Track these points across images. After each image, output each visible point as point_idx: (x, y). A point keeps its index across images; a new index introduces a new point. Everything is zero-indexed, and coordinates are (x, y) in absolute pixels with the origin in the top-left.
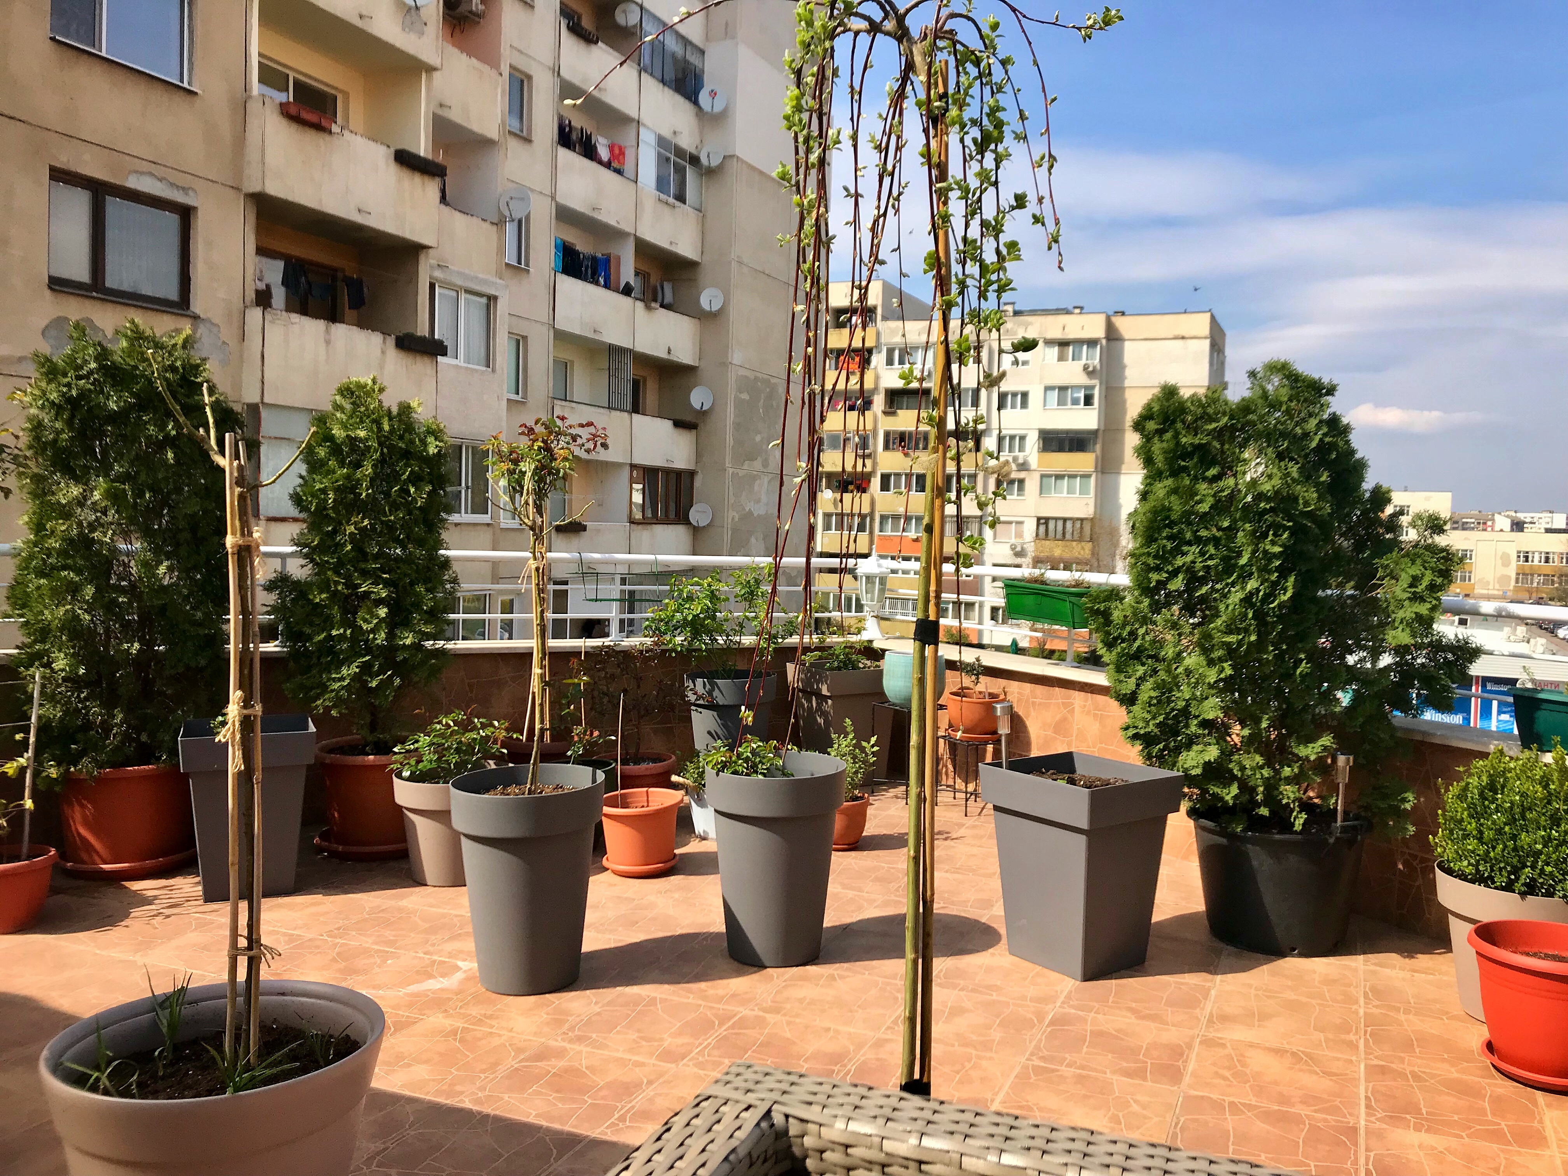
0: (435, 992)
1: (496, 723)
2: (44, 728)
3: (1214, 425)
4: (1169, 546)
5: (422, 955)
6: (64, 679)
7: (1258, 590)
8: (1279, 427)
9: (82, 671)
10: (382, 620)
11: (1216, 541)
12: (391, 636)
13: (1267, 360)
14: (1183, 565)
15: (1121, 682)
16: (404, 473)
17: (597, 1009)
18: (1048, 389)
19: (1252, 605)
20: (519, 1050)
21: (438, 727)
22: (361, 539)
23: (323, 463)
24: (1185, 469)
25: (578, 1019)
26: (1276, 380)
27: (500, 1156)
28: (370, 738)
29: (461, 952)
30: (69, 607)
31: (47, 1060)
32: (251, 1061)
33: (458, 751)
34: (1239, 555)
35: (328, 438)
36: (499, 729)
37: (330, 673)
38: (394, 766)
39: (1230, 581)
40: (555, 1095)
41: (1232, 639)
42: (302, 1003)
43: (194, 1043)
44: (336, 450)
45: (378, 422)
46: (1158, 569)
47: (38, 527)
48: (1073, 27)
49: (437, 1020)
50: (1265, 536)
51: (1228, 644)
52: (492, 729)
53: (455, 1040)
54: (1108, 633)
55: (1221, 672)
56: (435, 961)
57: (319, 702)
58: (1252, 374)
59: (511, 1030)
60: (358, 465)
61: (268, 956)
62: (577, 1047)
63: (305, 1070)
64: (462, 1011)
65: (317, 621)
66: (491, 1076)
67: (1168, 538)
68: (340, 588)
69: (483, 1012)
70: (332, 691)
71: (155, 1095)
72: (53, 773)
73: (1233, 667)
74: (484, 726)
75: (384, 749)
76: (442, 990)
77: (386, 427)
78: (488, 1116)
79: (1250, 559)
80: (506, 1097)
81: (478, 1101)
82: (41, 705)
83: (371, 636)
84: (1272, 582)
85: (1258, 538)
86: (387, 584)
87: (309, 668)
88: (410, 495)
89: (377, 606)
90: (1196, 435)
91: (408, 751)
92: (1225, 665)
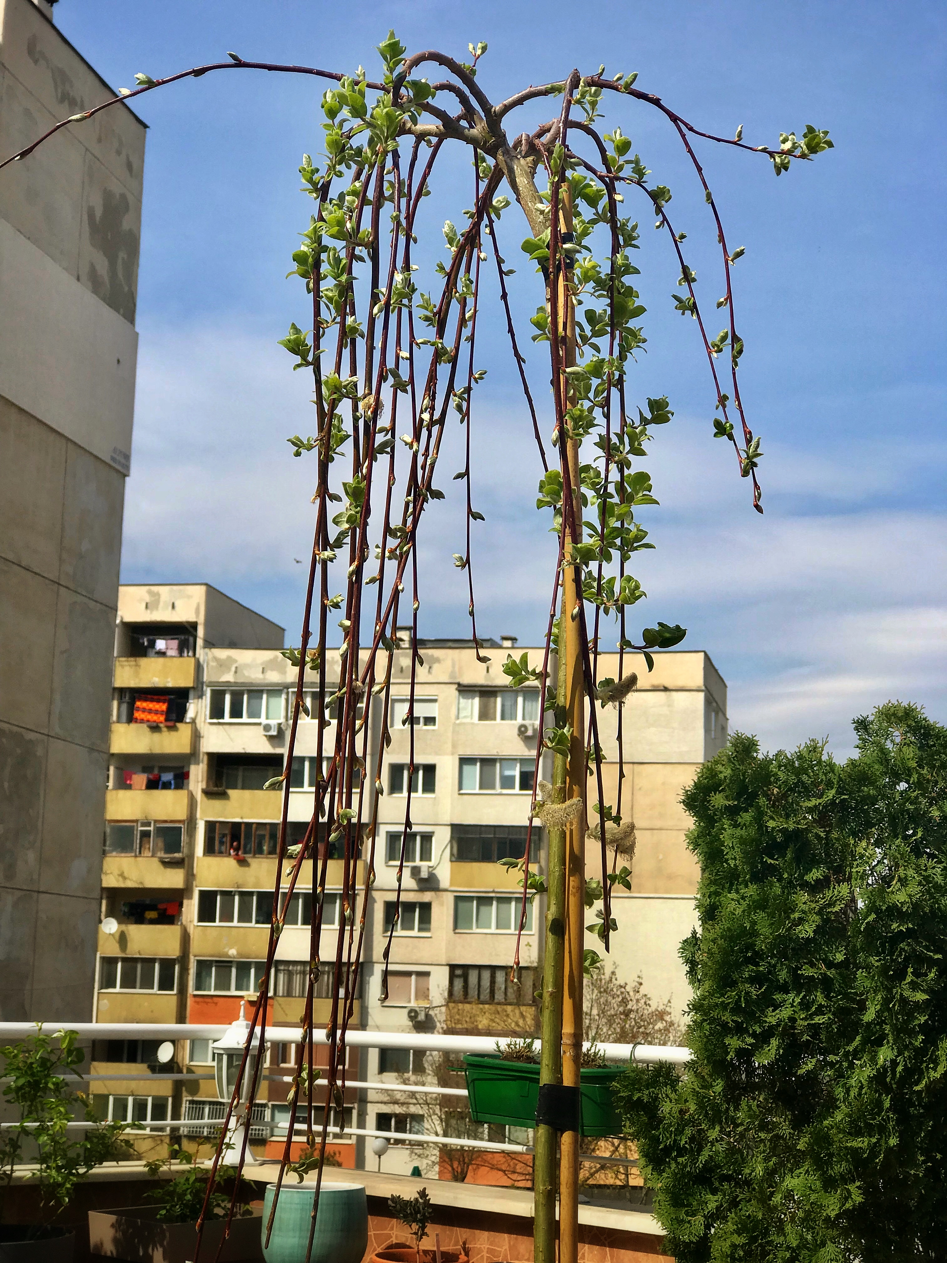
3: (813, 802)
4: (754, 992)
7: (894, 1063)
8: (909, 806)
11: (826, 984)
13: (881, 703)
14: (778, 1025)
15: (681, 1222)
18: (464, 761)
19: (888, 1090)
24: (772, 870)
26: (897, 735)
34: (862, 1007)
39: (851, 1048)
41: (861, 1143)
46: (739, 1030)
48: (764, 150)
50: (901, 975)
51: (855, 1152)
54: (655, 1141)
55: (846, 1199)
58: (862, 725)
67: (752, 980)
73: (865, 1191)
79: (879, 1014)
84: (916, 1049)
85: (891, 979)
90: (787, 816)
92: (852, 1188)
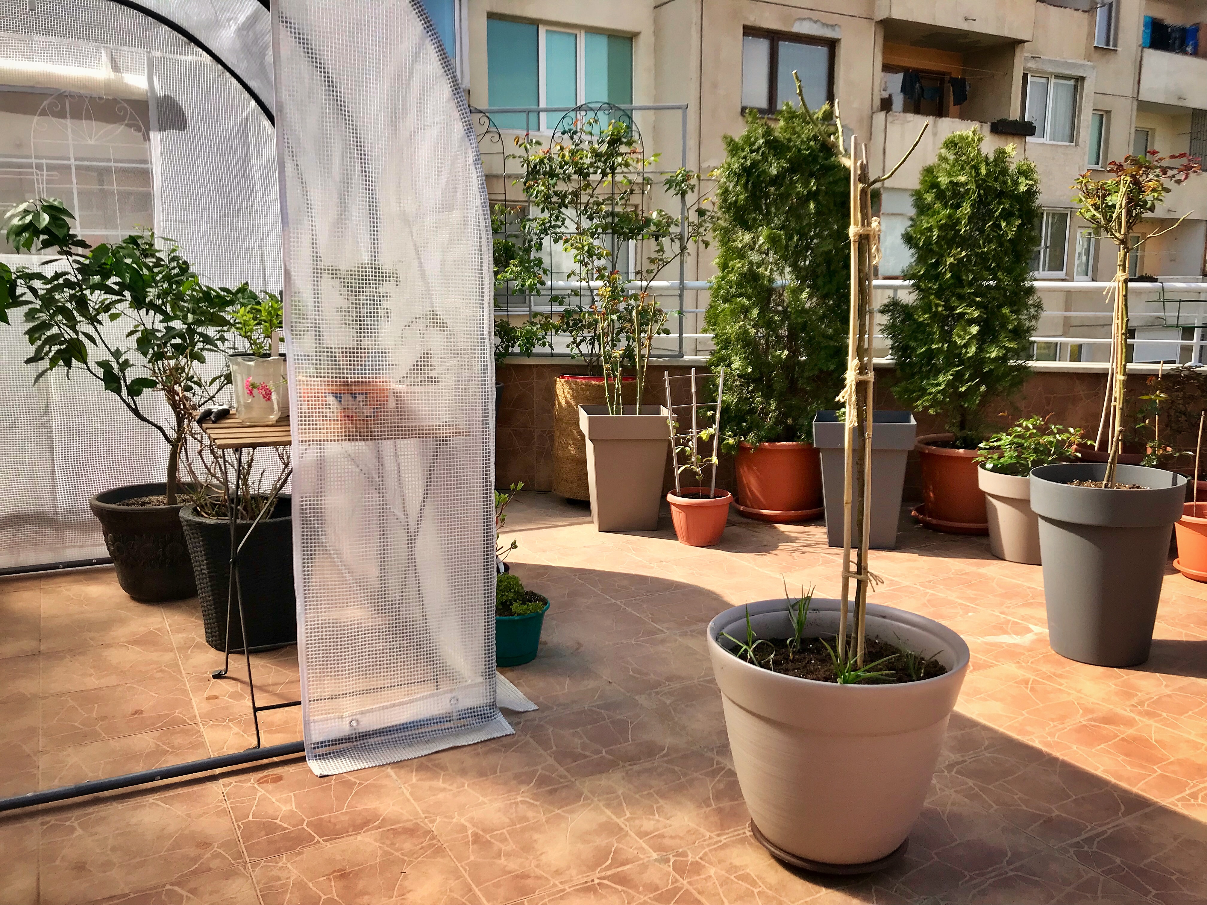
0: (1009, 645)
1: (1072, 430)
2: (725, 411)
5: (998, 614)
6: (740, 376)
9: (750, 370)
10: (973, 337)
12: (980, 349)
16: (996, 211)
17: (1168, 691)
20: (1087, 711)
21: (1019, 429)
22: (957, 268)
23: (929, 207)
25: (1147, 696)
27: (1069, 797)
28: (959, 434)
29: (1033, 617)
30: (742, 323)
31: (712, 629)
32: (858, 663)
33: (1036, 450)
35: (934, 185)
36: (1074, 434)
37: (929, 379)
38: (980, 459)
40: (1122, 757)
42: (899, 627)
43: (816, 640)
44: (941, 195)
45: (976, 168)
47: (724, 266)
49: (1010, 668)
52: (1068, 435)
53: (1027, 688)
56: (1009, 621)
57: (919, 402)
59: (1079, 691)
60: (958, 206)
61: (874, 582)
62: (1146, 720)
63: (900, 680)
64: (1034, 666)
65: (920, 336)
66: (1061, 726)
68: (940, 309)
69: (1053, 670)
70: (930, 394)
71: (786, 672)
72: (731, 441)
74: (1060, 432)
75: (971, 444)
76: (1016, 645)
77: (983, 171)
78: (1056, 759)
80: (1075, 747)
81: (1046, 744)
82: (723, 393)
83: (964, 351)
86: (979, 306)
87: (913, 375)
88: (1001, 230)
89: (970, 326)
91: (992, 448)
